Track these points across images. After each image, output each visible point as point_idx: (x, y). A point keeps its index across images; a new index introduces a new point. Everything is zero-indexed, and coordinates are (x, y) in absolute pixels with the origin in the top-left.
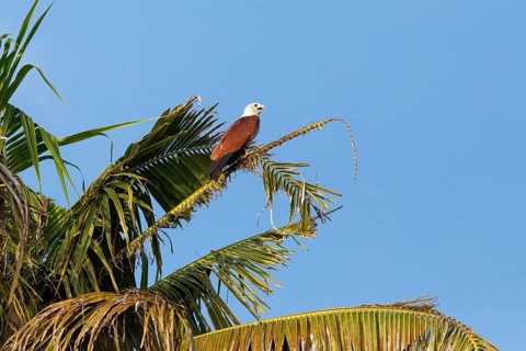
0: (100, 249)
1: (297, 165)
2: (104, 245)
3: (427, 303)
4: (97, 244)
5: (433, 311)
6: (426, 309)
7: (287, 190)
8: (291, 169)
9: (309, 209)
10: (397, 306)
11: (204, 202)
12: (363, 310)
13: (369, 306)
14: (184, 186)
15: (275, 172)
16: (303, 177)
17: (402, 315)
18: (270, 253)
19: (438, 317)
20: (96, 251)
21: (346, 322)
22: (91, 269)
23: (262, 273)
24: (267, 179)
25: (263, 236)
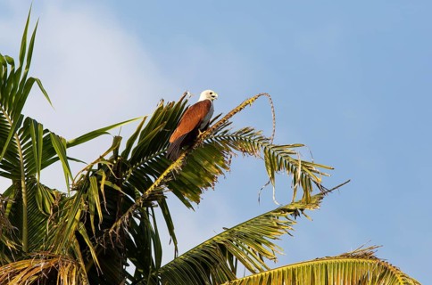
0: (85, 230)
1: (293, 146)
2: (88, 226)
3: (368, 251)
4: (82, 226)
5: (371, 258)
6: (365, 256)
7: (288, 169)
8: (289, 150)
9: (310, 184)
10: (343, 256)
11: (209, 185)
12: (316, 262)
13: (322, 259)
14: (190, 173)
15: (276, 154)
16: (300, 155)
17: (345, 264)
18: (276, 225)
19: (374, 262)
20: (81, 232)
21: (301, 274)
22: (77, 249)
23: (269, 244)
24: (268, 160)
25: (275, 212)
